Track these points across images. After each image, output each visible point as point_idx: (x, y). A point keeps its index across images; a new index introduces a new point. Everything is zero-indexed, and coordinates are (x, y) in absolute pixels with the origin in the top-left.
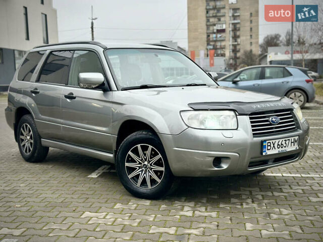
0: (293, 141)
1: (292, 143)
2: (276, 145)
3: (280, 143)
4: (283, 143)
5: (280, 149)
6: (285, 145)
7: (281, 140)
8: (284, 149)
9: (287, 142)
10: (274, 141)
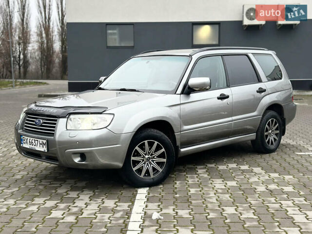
0: (41, 143)
1: (40, 144)
2: (28, 141)
3: (31, 141)
4: (33, 141)
5: (31, 146)
6: (34, 144)
7: (31, 139)
8: (33, 146)
9: (36, 142)
10: (27, 138)
